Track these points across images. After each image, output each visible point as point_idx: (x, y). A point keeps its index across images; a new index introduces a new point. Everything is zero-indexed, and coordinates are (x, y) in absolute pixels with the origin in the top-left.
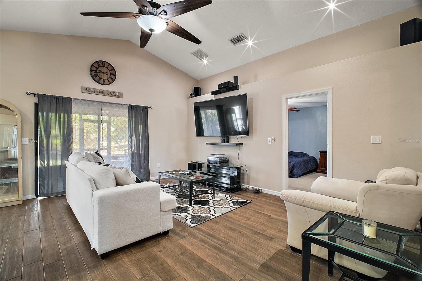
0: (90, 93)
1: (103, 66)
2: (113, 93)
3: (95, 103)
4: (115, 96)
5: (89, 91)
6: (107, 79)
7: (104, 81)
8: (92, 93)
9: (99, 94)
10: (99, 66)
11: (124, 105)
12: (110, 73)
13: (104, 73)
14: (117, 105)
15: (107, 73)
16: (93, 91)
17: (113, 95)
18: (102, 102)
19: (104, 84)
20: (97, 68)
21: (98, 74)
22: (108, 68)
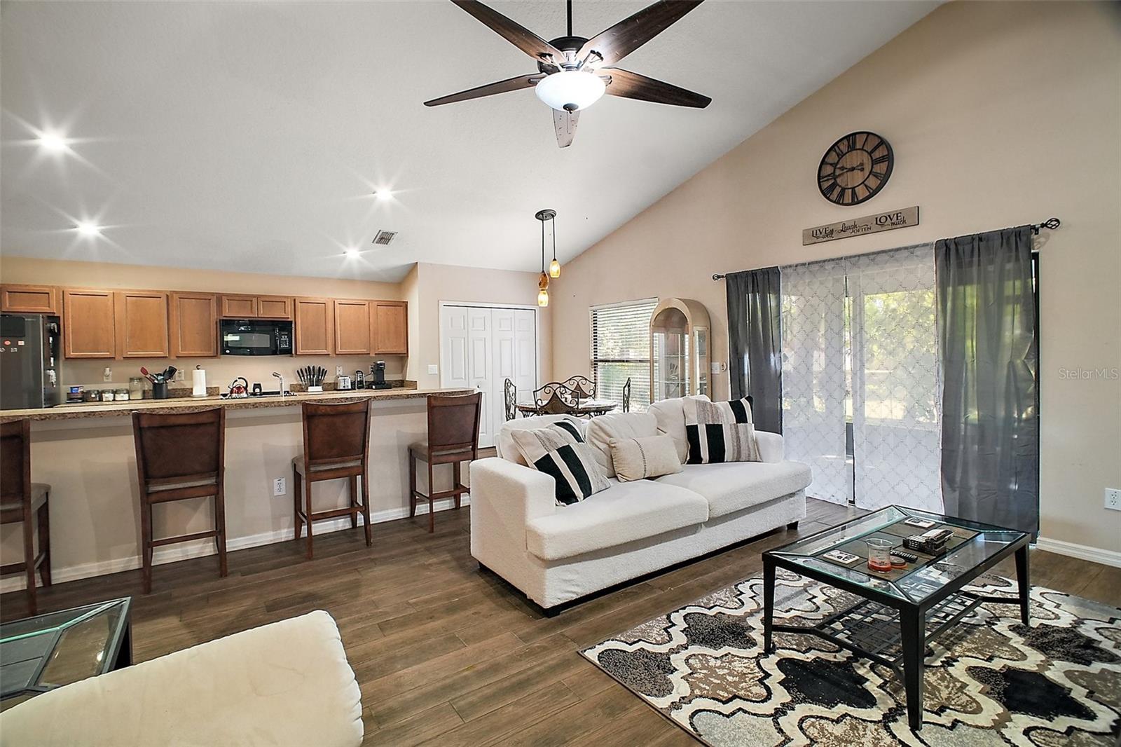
0: (821, 239)
1: (852, 148)
2: (883, 220)
3: (829, 266)
4: (890, 227)
5: (818, 238)
6: (863, 183)
7: (854, 193)
8: (827, 239)
9: (843, 234)
10: (841, 156)
11: (917, 246)
12: (872, 161)
13: (853, 169)
14: (891, 253)
15: (862, 164)
16: (827, 234)
17: (882, 225)
18: (846, 258)
19: (856, 201)
20: (834, 165)
21: (839, 180)
22: (865, 148)
